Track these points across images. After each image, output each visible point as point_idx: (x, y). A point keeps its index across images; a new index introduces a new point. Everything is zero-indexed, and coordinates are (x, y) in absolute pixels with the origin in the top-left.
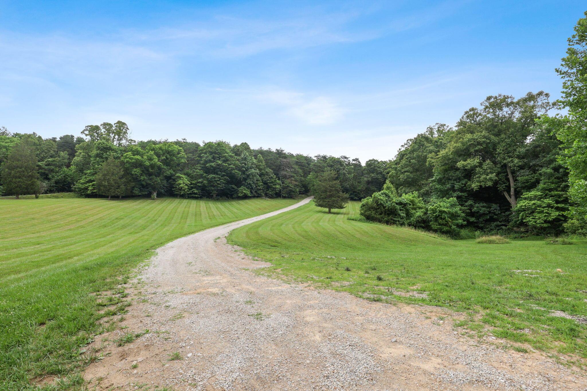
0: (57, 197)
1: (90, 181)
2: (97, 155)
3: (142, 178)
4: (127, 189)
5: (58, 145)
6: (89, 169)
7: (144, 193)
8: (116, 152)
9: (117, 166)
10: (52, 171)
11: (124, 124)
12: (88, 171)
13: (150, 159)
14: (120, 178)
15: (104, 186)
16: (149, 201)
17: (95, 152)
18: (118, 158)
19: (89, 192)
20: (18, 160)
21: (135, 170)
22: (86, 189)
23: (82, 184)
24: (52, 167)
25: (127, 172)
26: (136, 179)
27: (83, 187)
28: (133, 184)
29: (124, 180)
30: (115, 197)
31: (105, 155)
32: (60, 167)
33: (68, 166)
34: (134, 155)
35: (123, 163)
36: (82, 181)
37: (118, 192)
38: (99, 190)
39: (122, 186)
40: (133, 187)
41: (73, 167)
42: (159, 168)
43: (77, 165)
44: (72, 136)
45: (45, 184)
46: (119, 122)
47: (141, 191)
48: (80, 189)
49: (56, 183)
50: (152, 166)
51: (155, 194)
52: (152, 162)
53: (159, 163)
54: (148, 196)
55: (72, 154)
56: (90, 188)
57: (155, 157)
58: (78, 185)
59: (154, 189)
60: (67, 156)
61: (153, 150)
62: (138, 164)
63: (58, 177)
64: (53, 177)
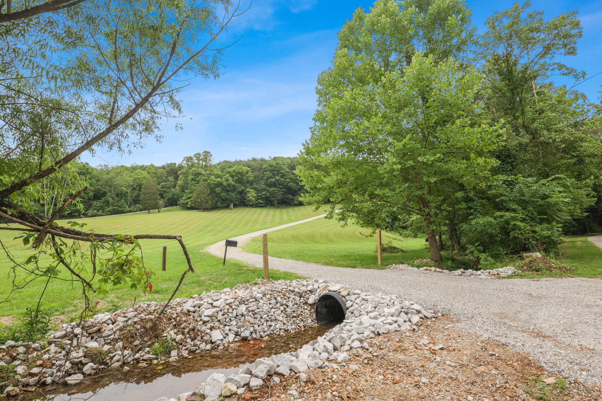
0: (170, 211)
1: (190, 198)
2: (192, 180)
3: (222, 194)
4: (212, 203)
5: (167, 172)
6: (187, 189)
7: (224, 205)
8: (204, 176)
9: (205, 187)
10: (165, 192)
11: (209, 153)
12: (188, 191)
13: (227, 180)
14: (208, 196)
15: (198, 202)
16: (228, 211)
17: (191, 177)
18: (206, 180)
19: (189, 206)
20: (148, 189)
21: (217, 189)
22: (187, 203)
23: (184, 200)
24: (165, 189)
25: (212, 191)
26: (218, 195)
27: (185, 202)
28: (216, 199)
29: (210, 197)
30: (206, 209)
31: (197, 179)
32: (169, 188)
33: (174, 187)
34: (216, 178)
35: (209, 184)
36: (184, 198)
37: (207, 205)
38: (195, 204)
39: (210, 201)
40: (217, 201)
41: (177, 188)
42: (233, 186)
43: (180, 186)
44: (175, 164)
45: (161, 202)
46: (205, 152)
47: (222, 204)
48: (183, 204)
49: (168, 200)
50: (229, 185)
51: (232, 205)
52: (228, 183)
53: (233, 183)
54: (227, 207)
55: (176, 178)
56: (189, 203)
57: (230, 178)
58: (181, 201)
59: (231, 201)
60: (173, 180)
61: (229, 173)
62: (220, 184)
63: (169, 196)
64: (166, 196)
